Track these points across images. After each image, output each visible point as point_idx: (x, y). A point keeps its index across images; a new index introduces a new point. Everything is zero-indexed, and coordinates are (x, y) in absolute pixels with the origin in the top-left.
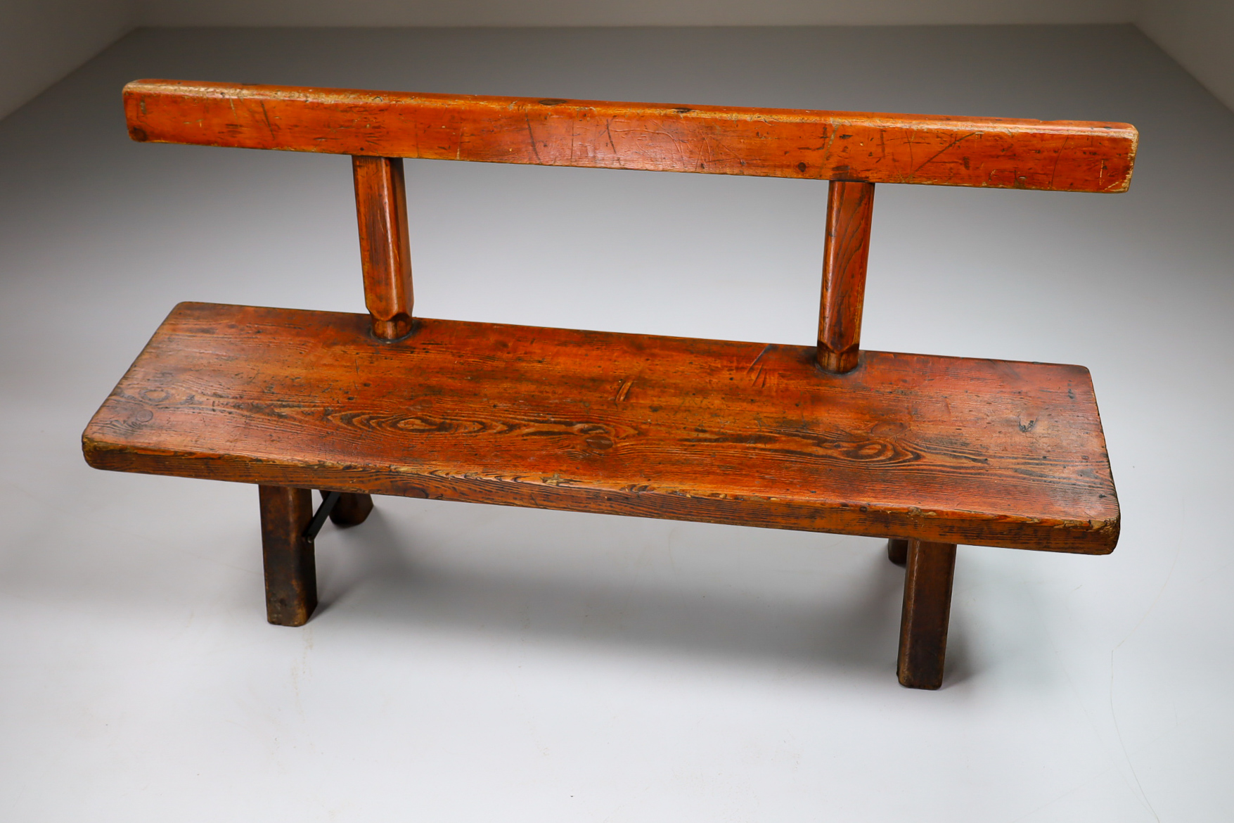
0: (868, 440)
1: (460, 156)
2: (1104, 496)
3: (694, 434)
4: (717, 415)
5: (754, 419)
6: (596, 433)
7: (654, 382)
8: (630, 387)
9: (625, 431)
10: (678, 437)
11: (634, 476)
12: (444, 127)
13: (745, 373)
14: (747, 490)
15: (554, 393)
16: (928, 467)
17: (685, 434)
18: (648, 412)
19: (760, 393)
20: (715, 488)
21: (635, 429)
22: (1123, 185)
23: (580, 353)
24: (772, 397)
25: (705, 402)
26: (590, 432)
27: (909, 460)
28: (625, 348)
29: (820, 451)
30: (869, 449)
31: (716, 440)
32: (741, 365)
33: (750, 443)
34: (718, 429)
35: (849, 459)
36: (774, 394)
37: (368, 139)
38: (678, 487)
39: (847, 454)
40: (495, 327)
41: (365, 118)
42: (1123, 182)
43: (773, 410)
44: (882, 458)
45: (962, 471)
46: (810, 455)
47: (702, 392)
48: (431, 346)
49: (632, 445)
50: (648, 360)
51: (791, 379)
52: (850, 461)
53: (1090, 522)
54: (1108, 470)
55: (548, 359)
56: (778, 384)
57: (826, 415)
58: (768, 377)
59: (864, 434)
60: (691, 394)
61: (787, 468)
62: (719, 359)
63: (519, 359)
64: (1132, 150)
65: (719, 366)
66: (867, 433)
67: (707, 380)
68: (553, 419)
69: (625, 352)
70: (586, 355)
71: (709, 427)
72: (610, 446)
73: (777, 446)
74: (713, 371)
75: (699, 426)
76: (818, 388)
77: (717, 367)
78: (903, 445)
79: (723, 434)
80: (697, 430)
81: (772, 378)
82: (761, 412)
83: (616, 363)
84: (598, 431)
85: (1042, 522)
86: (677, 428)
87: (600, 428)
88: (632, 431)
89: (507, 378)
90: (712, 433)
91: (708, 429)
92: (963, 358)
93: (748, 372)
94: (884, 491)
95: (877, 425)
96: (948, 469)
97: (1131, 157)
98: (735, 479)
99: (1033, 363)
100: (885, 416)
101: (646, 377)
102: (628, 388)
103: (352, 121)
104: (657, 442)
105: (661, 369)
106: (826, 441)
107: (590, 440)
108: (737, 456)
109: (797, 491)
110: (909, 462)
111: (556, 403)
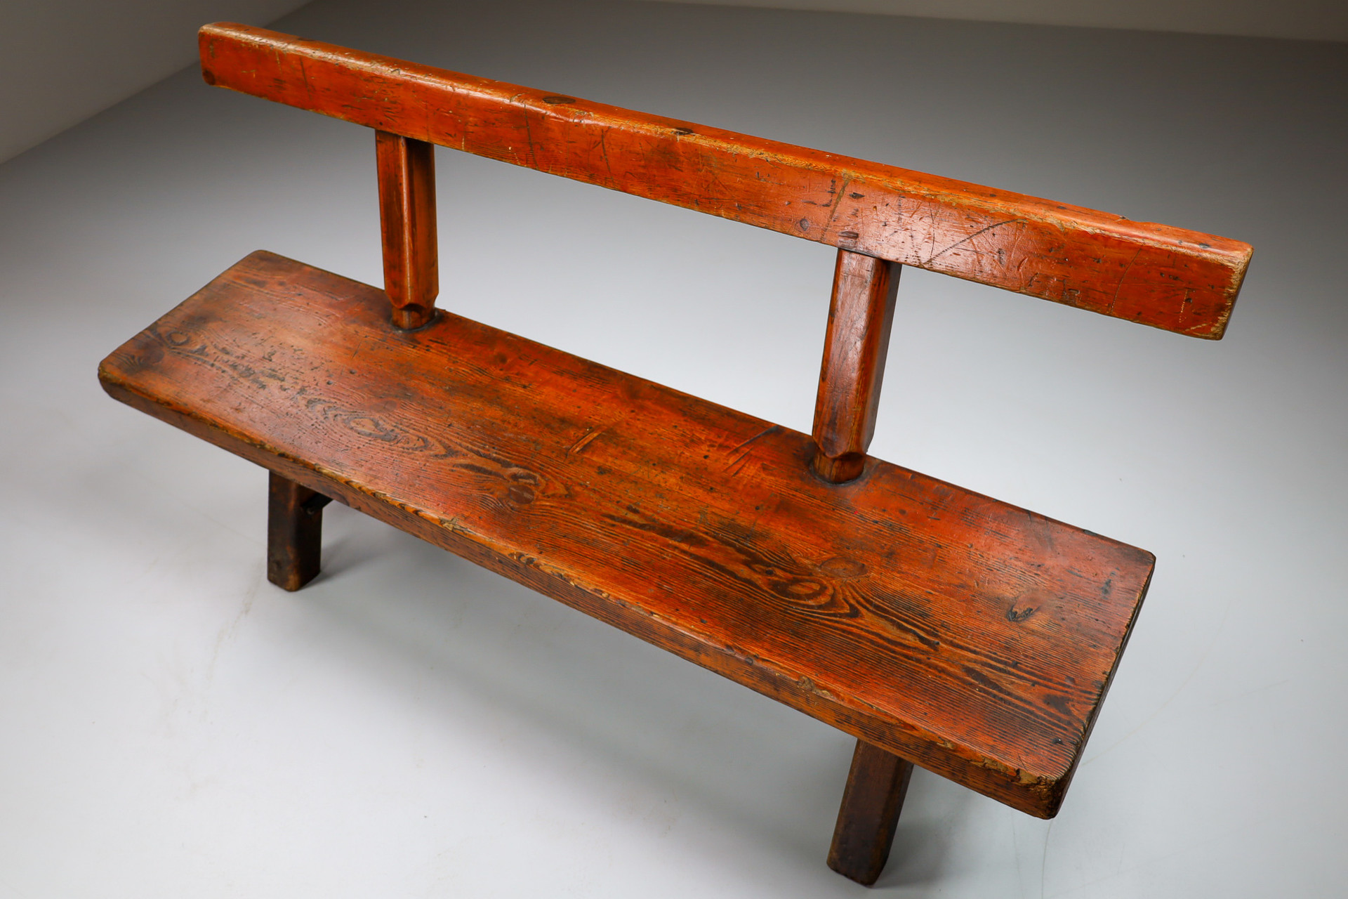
0: (810, 574)
1: (465, 147)
2: (1061, 743)
3: (623, 512)
4: (661, 497)
5: (699, 513)
6: (525, 483)
7: (622, 439)
8: (594, 438)
9: (555, 488)
10: (604, 511)
11: (529, 543)
12: (451, 112)
13: (725, 454)
14: (632, 596)
15: (516, 425)
16: (858, 631)
17: (611, 508)
18: (593, 473)
19: (726, 482)
20: (602, 583)
21: (567, 489)
22: (1213, 329)
23: (569, 387)
24: (735, 490)
25: (660, 477)
26: (520, 480)
27: (841, 616)
28: (619, 392)
29: (744, 572)
30: (803, 586)
31: (642, 526)
32: (727, 443)
33: (675, 540)
34: (650, 513)
35: (772, 592)
36: (740, 487)
37: (386, 113)
38: (566, 570)
39: (775, 586)
40: (509, 338)
41: (384, 91)
42: (1213, 326)
43: (727, 506)
44: (811, 603)
45: (897, 649)
46: (732, 574)
47: (664, 464)
48: (436, 344)
49: (552, 507)
50: (633, 411)
51: (772, 475)
52: (772, 595)
53: (1018, 771)
54: (1091, 708)
55: (534, 386)
56: (753, 477)
57: (782, 529)
58: (747, 465)
59: (810, 567)
60: (651, 465)
61: (694, 582)
62: (709, 430)
63: (507, 379)
64: (1231, 283)
65: (703, 438)
66: (815, 565)
67: (679, 452)
68: (494, 455)
69: (615, 396)
70: (575, 391)
71: (645, 508)
72: (528, 501)
73: (702, 552)
74: (693, 442)
75: (635, 504)
76: (795, 493)
77: (700, 439)
78: (848, 593)
79: (654, 520)
80: (629, 509)
81: (752, 467)
82: (712, 506)
83: (598, 407)
84: (528, 481)
85: (957, 748)
86: (610, 500)
87: (534, 478)
88: (562, 491)
89: (481, 397)
90: (643, 515)
91: (642, 510)
92: (997, 501)
93: (729, 454)
94: (785, 645)
95: (833, 558)
96: (881, 641)
97: (1229, 293)
98: (629, 578)
99: (1084, 531)
100: (850, 551)
101: (619, 431)
102: (591, 439)
103: (373, 91)
104: (578, 510)
105: (640, 426)
106: (761, 562)
107: (513, 489)
108: (650, 553)
109: (687, 614)
110: (840, 617)
111: (510, 438)
